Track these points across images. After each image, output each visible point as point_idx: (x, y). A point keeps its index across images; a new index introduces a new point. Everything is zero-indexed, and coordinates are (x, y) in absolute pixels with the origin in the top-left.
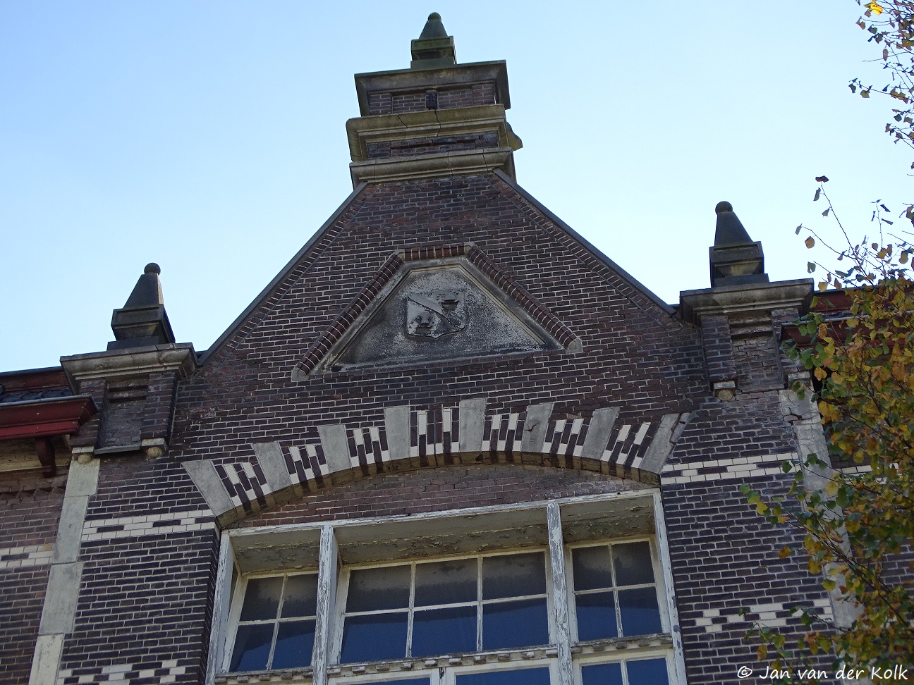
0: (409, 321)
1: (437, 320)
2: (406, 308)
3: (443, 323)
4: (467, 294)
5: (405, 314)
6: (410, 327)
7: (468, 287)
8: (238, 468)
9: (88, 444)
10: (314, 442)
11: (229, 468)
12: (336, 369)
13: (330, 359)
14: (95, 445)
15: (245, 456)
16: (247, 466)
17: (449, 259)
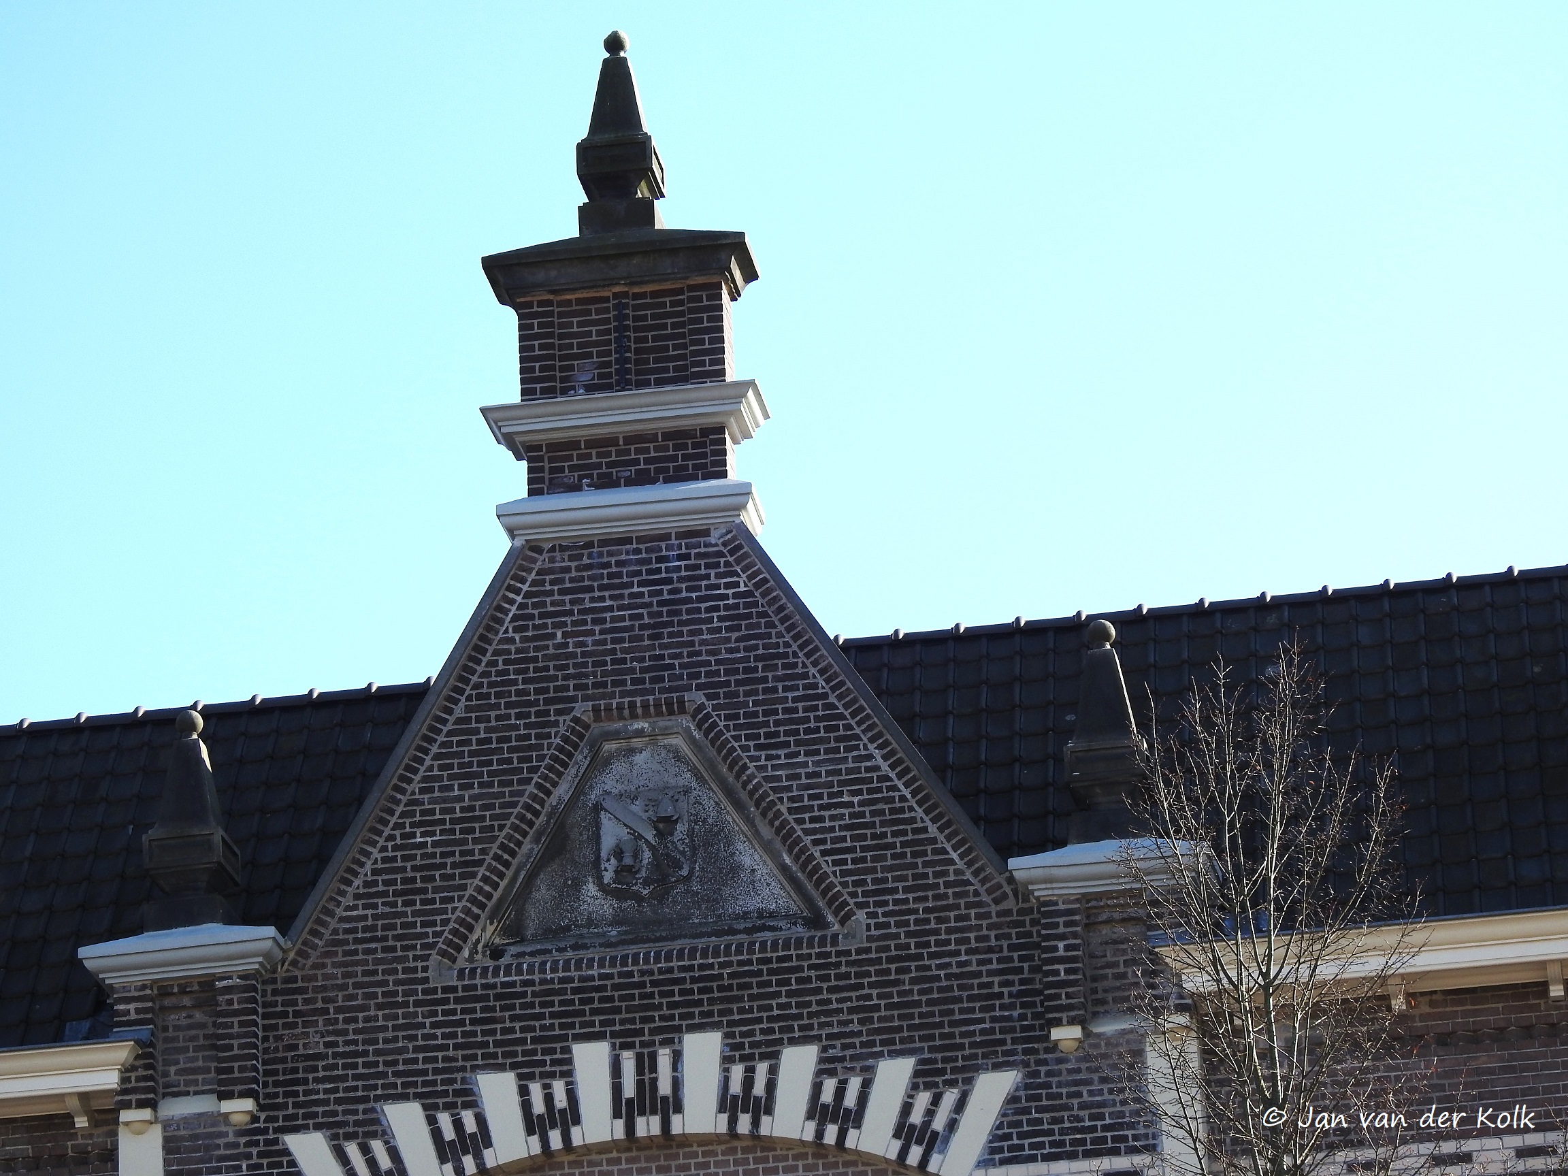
0: (604, 854)
1: (647, 855)
2: (598, 825)
3: (656, 864)
4: (692, 800)
5: (597, 838)
6: (606, 870)
7: (694, 784)
8: (365, 1150)
9: (141, 1105)
10: (472, 1104)
11: (352, 1150)
12: (496, 953)
13: (486, 932)
14: (152, 1105)
15: (373, 1128)
16: (377, 1146)
17: (663, 723)
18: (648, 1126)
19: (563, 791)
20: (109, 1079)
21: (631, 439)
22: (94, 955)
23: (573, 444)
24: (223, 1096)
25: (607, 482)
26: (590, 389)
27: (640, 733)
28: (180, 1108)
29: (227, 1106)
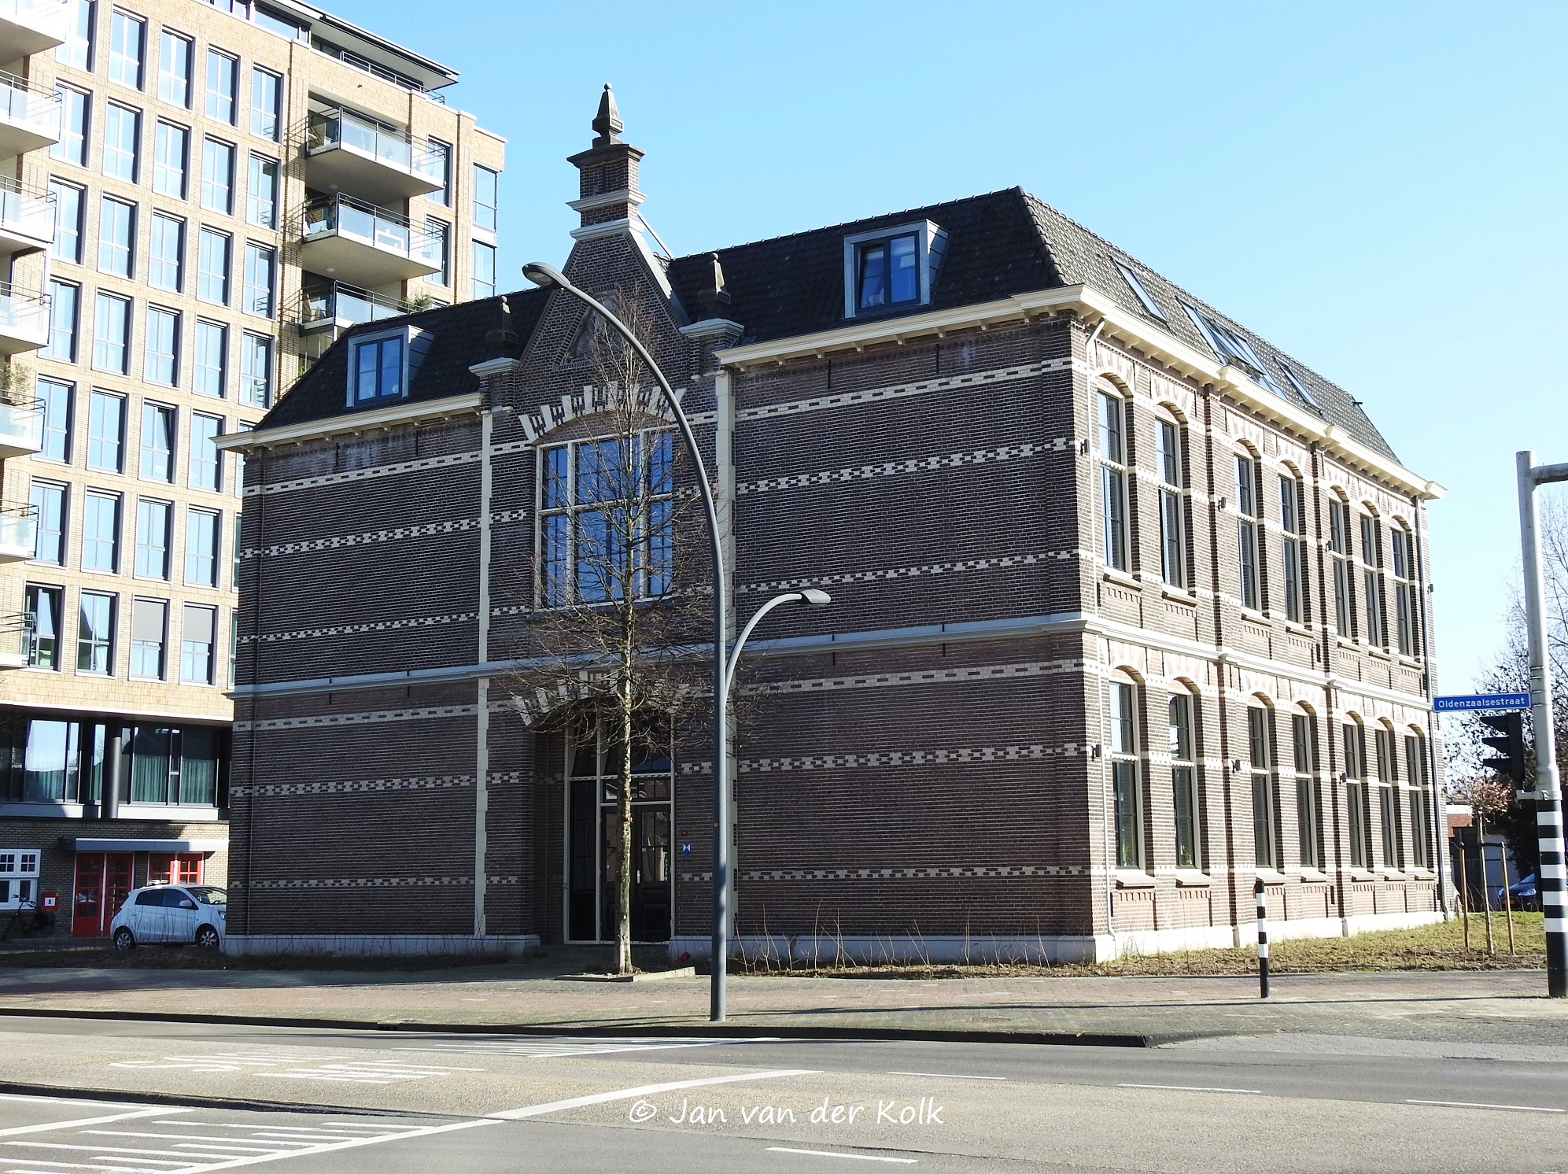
8: (537, 419)
9: (486, 409)
10: (560, 405)
11: (534, 418)
12: (569, 362)
13: (567, 355)
14: (490, 409)
15: (539, 413)
16: (539, 417)
17: (610, 291)
18: (600, 409)
19: (586, 313)
20: (477, 403)
21: (606, 208)
22: (473, 369)
23: (591, 211)
24: (503, 406)
25: (599, 222)
26: (597, 194)
27: (605, 295)
28: (496, 409)
29: (505, 409)
